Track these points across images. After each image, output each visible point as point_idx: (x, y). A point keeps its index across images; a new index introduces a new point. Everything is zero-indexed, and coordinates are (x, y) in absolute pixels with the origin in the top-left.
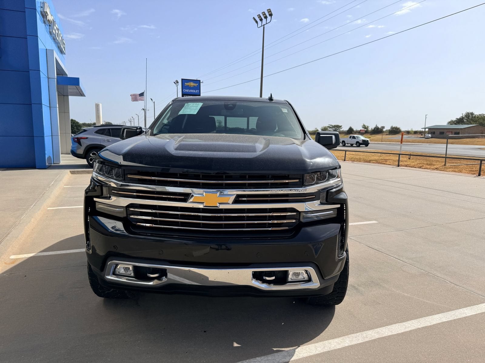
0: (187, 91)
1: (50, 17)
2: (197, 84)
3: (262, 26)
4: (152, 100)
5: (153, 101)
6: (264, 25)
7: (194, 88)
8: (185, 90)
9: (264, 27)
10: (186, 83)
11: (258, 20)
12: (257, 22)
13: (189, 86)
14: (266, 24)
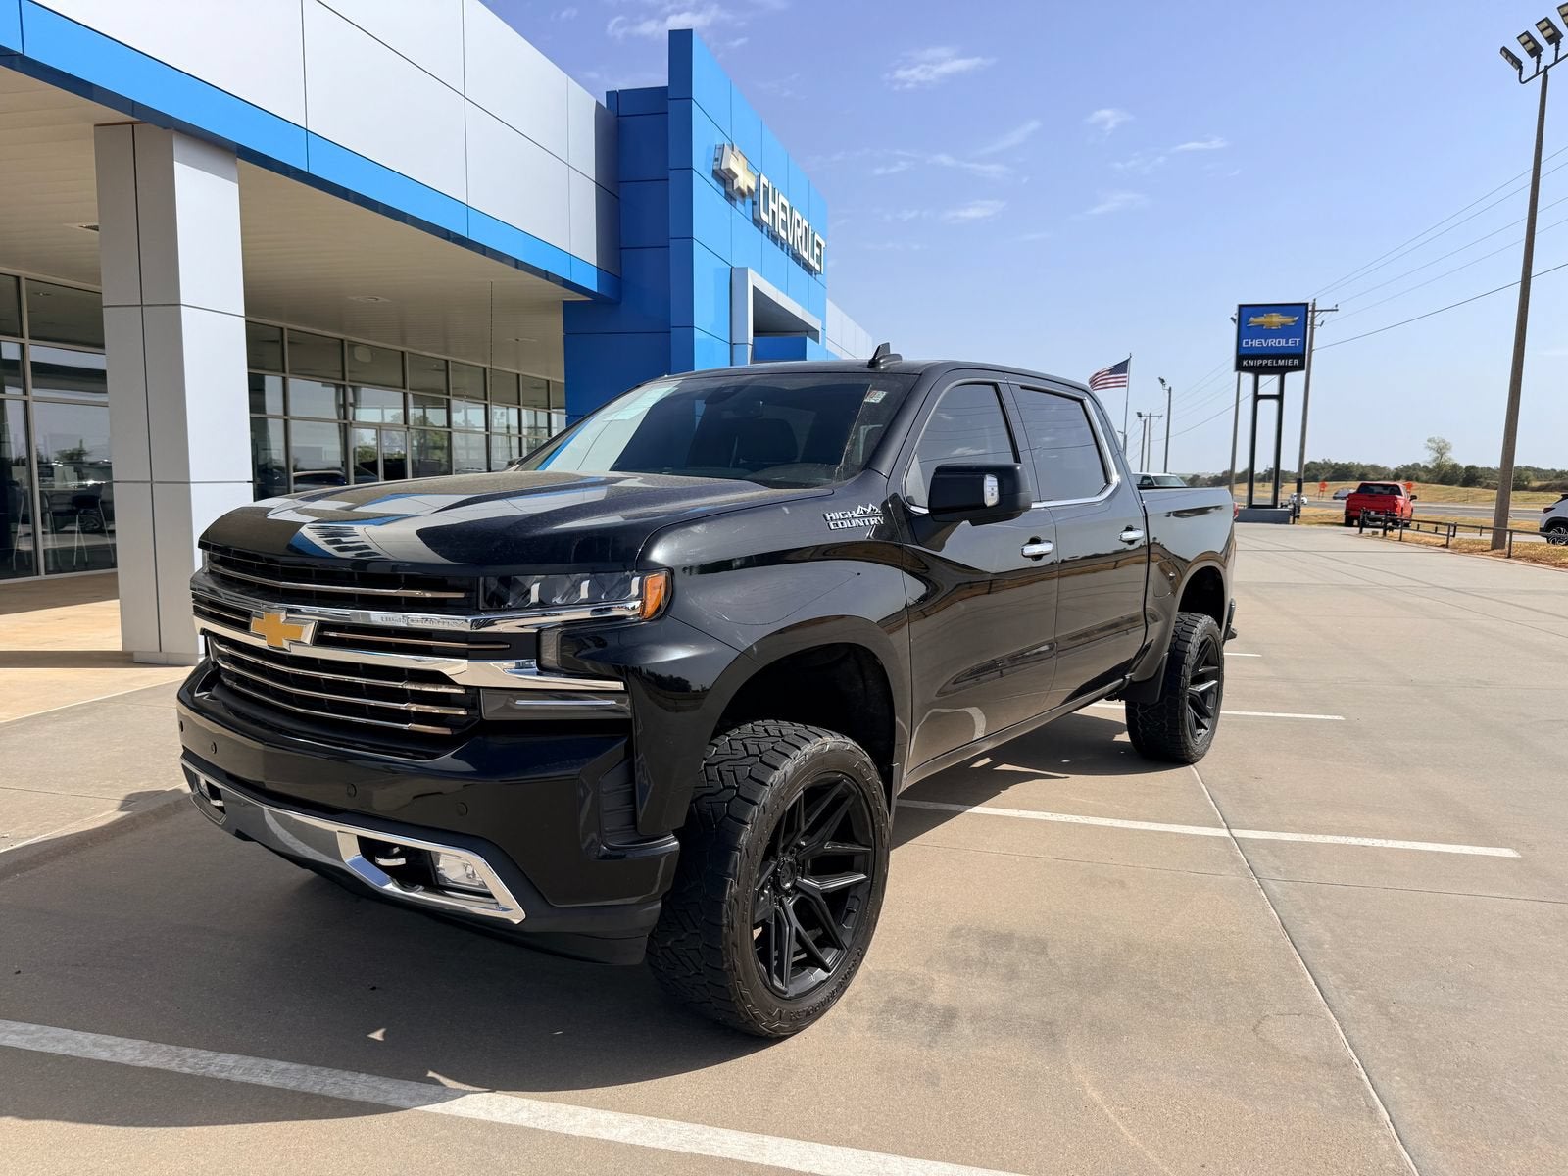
0: (1256, 343)
1: (744, 180)
2: (1296, 318)
3: (1538, 73)
4: (1163, 381)
5: (1167, 387)
6: (1547, 68)
7: (1284, 331)
8: (1247, 343)
9: (1545, 78)
10: (1252, 319)
11: (1521, 53)
12: (1518, 63)
13: (1263, 326)
14: (1557, 61)
